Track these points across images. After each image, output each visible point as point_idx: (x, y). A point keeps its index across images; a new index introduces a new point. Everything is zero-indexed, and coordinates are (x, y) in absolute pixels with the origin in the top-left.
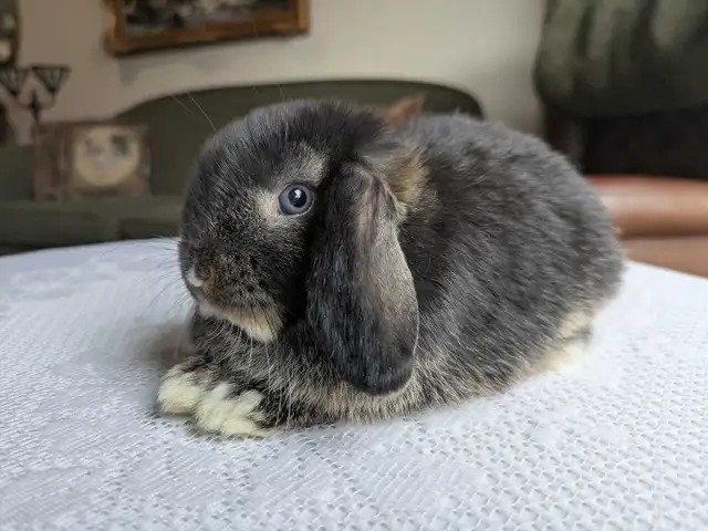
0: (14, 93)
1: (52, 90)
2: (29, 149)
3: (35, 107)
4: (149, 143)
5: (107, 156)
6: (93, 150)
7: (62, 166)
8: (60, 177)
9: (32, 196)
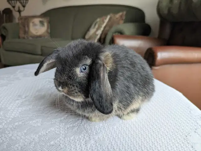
0: (14, 7)
1: (24, 6)
2: (18, 24)
3: (19, 11)
4: (50, 23)
5: (38, 27)
6: (35, 25)
7: (27, 29)
8: (26, 32)
9: (19, 37)
